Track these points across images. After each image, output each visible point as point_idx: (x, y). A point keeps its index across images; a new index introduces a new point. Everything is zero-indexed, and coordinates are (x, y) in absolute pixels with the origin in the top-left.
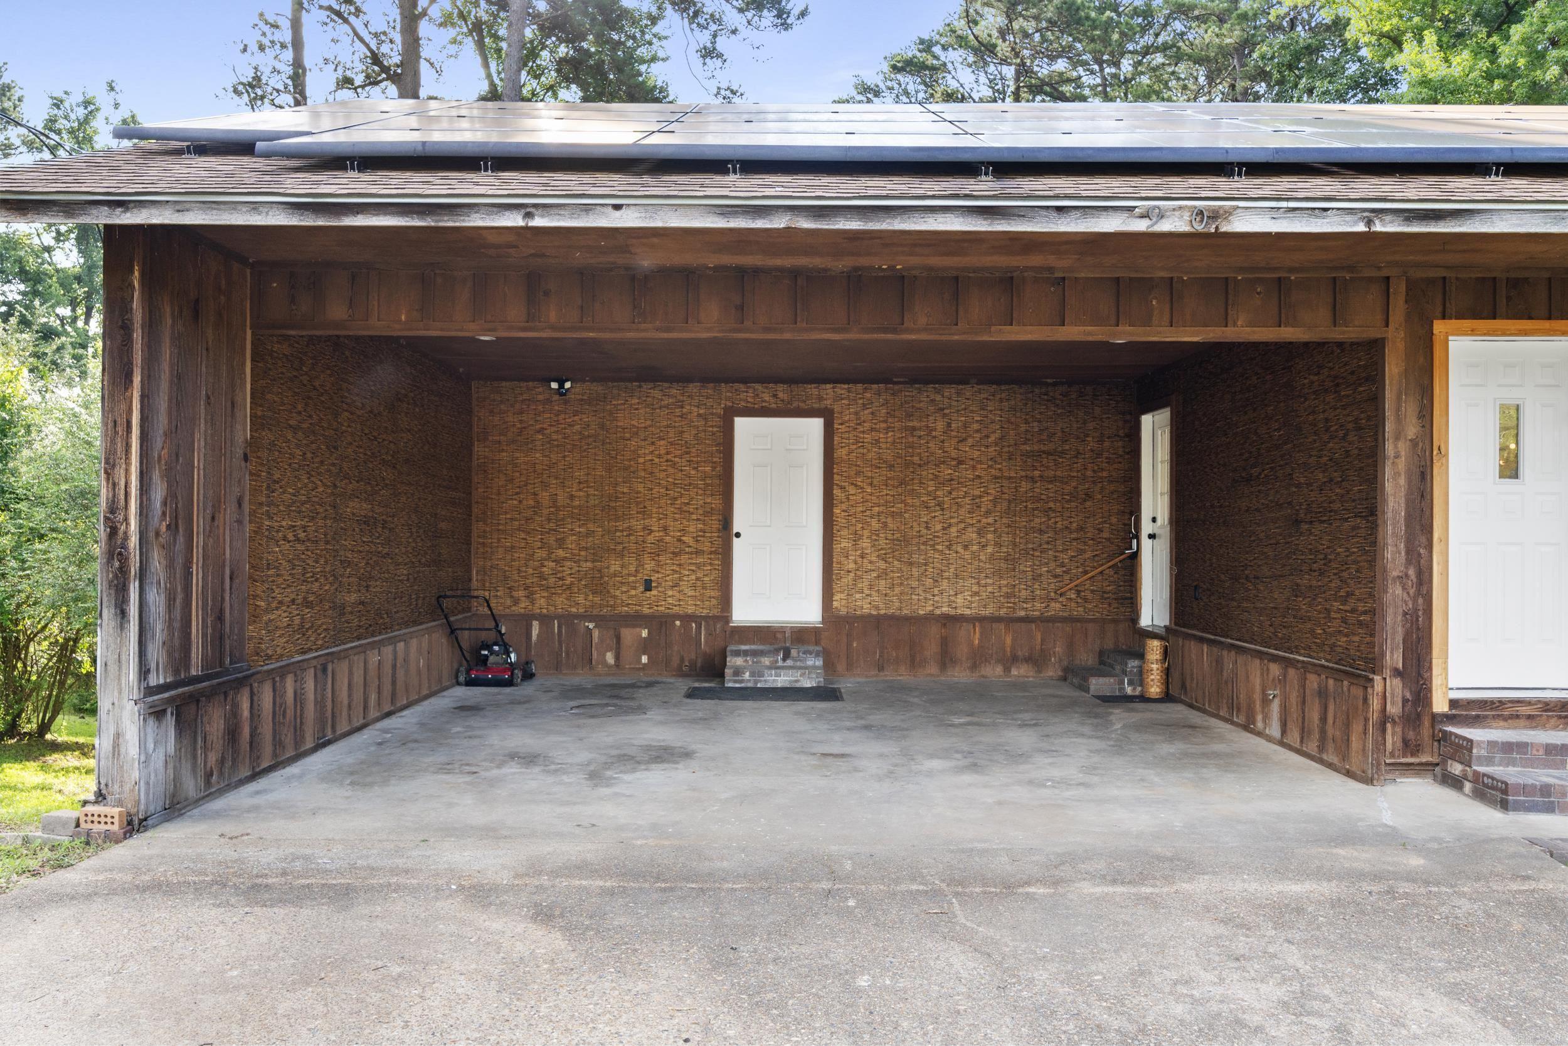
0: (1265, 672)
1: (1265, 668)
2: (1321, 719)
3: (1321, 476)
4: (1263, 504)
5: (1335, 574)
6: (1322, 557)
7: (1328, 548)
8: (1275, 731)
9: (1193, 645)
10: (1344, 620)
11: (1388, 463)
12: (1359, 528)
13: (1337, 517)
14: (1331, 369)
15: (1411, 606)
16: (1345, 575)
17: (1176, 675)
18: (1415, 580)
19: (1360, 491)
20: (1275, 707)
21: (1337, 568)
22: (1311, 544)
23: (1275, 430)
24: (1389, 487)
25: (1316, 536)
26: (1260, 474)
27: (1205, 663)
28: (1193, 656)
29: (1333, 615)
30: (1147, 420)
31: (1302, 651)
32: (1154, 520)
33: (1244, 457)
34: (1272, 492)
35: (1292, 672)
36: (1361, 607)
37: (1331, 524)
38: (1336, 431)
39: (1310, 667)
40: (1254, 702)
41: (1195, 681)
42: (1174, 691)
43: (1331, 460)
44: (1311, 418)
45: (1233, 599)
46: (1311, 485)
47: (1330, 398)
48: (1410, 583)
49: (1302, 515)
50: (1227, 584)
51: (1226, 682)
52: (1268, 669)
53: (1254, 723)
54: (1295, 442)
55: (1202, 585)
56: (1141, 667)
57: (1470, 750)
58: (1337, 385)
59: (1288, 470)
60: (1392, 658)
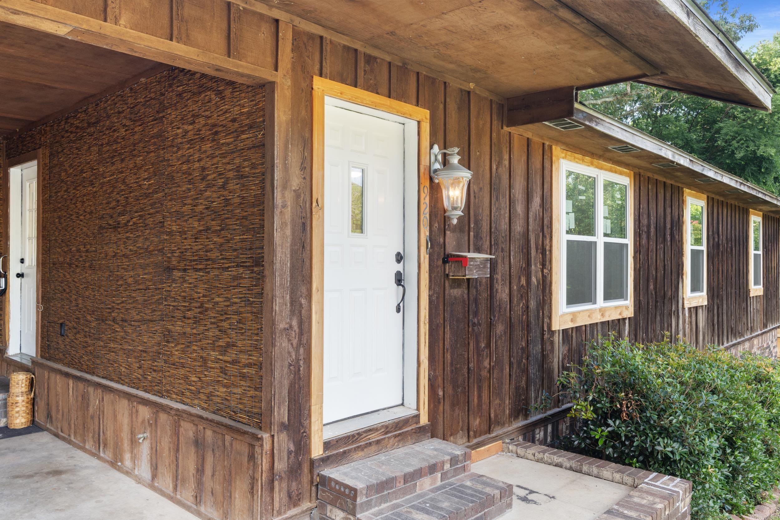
0: (133, 414)
1: (134, 410)
2: (198, 470)
3: (196, 224)
4: (131, 250)
5: (212, 323)
6: (198, 305)
7: (204, 296)
8: (144, 471)
9: (59, 380)
10: (223, 371)
11: (277, 212)
12: (241, 278)
13: (215, 266)
14: (208, 117)
15: (294, 357)
16: (225, 325)
17: (41, 404)
18: (297, 331)
19: (243, 241)
20: (145, 450)
21: (214, 317)
22: (184, 292)
23: (145, 179)
24: (277, 236)
25: (190, 283)
26: (128, 221)
27: (71, 398)
28: (59, 390)
29: (210, 364)
30: (15, 173)
31: (174, 396)
32: (22, 261)
33: (111, 206)
34: (141, 239)
35: (163, 417)
36: (244, 358)
37: (208, 273)
38: (214, 179)
39: (185, 415)
40: (122, 440)
41: (61, 411)
42: (40, 418)
43: (207, 208)
44: (185, 167)
45: (99, 339)
46: (185, 233)
47: (207, 146)
48: (293, 333)
49: (174, 263)
50: (93, 324)
51: (92, 418)
52: (137, 411)
53: (122, 461)
54: (166, 191)
55: (67, 323)
56: (6, 399)
57: (355, 498)
58: (216, 133)
59: (159, 218)
60: (279, 414)
